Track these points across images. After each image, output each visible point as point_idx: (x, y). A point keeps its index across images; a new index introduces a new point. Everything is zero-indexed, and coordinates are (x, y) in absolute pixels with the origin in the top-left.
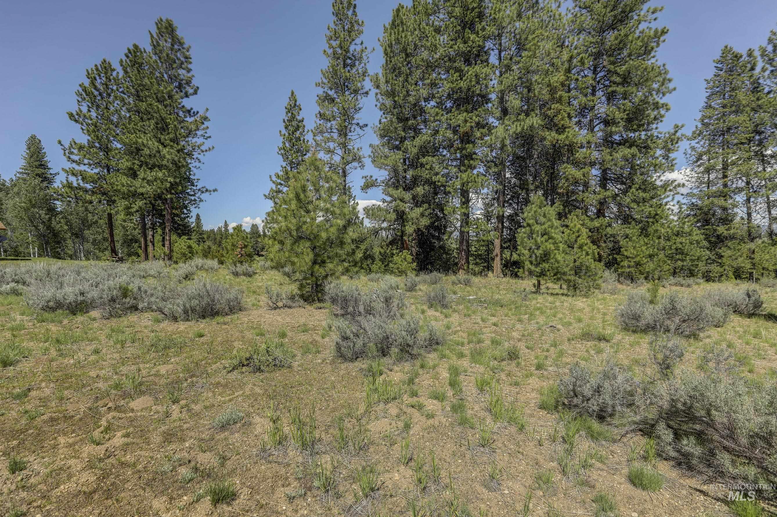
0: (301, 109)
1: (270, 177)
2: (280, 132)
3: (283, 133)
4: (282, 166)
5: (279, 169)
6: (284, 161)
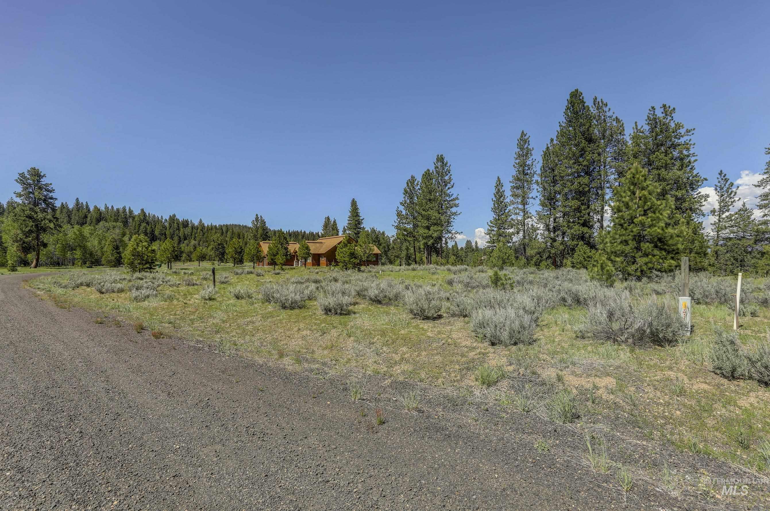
0: (503, 186)
1: (487, 223)
2: (492, 199)
3: (494, 200)
4: (493, 217)
5: (492, 219)
6: (495, 214)
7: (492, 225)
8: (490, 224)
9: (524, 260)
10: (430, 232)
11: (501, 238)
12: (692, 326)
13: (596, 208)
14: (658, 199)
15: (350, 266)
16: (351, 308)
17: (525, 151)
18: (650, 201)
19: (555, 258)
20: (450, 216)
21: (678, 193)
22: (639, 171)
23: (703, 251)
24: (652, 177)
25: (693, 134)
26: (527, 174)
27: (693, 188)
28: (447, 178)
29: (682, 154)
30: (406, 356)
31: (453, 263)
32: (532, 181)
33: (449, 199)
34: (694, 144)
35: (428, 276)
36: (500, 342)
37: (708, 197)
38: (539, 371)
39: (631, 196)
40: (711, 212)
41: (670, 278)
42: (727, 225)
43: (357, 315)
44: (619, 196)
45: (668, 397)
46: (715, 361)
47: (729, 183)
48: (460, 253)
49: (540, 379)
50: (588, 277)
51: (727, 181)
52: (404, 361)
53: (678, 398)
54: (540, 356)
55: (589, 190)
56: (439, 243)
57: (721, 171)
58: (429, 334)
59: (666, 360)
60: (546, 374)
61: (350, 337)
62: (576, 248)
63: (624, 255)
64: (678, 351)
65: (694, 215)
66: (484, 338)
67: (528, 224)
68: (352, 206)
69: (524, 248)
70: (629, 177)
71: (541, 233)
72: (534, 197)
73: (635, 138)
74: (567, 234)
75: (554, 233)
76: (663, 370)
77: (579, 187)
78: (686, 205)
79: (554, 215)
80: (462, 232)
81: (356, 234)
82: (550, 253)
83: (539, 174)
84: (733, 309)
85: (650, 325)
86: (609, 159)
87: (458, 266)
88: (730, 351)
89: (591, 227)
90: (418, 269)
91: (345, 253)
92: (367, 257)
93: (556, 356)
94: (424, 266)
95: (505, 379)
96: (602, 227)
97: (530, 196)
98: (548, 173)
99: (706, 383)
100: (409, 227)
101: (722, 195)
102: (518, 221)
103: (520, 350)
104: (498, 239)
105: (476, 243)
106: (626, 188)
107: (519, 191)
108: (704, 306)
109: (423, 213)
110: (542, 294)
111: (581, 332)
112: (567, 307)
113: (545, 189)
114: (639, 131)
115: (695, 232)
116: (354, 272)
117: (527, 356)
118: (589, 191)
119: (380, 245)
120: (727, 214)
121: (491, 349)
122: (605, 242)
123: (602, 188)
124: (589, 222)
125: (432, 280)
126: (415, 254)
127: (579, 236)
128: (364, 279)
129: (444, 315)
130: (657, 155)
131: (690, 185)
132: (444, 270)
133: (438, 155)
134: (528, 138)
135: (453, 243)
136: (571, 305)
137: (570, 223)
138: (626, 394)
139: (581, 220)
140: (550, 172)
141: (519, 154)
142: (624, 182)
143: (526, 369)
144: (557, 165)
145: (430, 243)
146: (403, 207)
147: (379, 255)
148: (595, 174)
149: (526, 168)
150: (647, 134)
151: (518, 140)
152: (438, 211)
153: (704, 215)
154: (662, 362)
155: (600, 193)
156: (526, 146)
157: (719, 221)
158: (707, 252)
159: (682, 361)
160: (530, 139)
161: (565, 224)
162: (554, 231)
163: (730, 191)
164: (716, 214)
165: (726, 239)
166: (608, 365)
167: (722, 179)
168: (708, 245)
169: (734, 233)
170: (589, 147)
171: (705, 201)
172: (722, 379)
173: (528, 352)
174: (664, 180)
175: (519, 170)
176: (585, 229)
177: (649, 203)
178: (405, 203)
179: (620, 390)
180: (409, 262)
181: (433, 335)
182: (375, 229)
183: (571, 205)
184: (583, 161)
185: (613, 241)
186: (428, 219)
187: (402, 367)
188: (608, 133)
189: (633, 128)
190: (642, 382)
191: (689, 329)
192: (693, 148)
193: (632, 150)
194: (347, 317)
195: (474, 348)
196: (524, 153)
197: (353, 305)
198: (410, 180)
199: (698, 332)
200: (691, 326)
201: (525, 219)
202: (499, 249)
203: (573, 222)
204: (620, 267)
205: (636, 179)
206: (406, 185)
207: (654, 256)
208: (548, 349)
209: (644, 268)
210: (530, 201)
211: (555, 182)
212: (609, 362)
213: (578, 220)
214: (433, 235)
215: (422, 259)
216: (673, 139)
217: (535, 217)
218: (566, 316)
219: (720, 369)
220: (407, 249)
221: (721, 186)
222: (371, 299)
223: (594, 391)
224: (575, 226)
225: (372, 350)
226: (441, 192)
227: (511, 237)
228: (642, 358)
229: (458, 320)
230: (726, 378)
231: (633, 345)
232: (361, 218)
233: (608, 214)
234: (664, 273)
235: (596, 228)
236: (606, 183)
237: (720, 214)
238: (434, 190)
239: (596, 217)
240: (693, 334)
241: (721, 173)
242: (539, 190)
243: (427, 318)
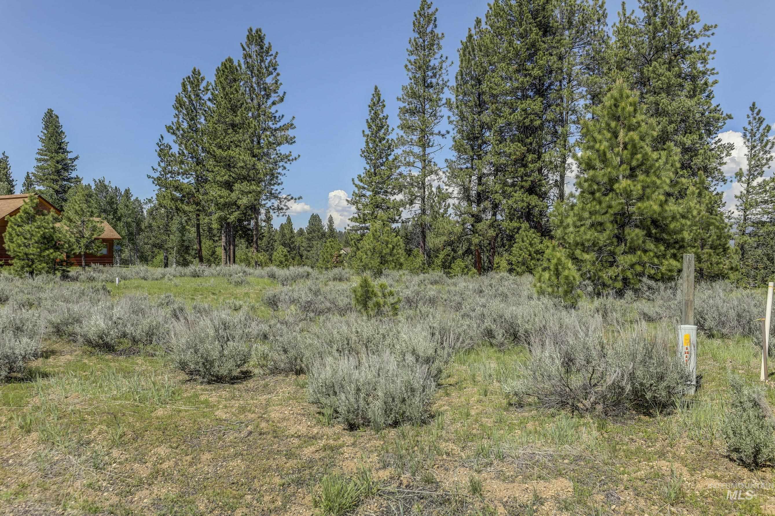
0: (384, 106)
1: (353, 180)
2: (363, 131)
3: (366, 133)
4: (365, 169)
5: (362, 172)
6: (368, 163)
7: (361, 184)
8: (357, 182)
9: (421, 258)
10: (234, 196)
11: (380, 213)
12: (699, 378)
13: (553, 159)
14: (655, 149)
15: (38, 265)
16: (36, 364)
17: (428, 39)
18: (641, 152)
19: (479, 254)
20: (276, 163)
21: (687, 138)
22: (624, 95)
23: (722, 243)
24: (645, 107)
25: (713, 34)
26: (430, 86)
27: (709, 130)
28: (269, 80)
29: (695, 68)
30: (165, 466)
31: (281, 262)
32: (440, 99)
33: (273, 127)
34: (714, 52)
35: (226, 289)
36: (367, 422)
37: (732, 149)
38: (438, 475)
39: (610, 139)
40: (737, 174)
41: (669, 292)
42: (759, 200)
43: (52, 380)
44: (591, 139)
45: (656, 507)
46: (730, 438)
47: (763, 126)
48: (298, 241)
49: (440, 492)
50: (534, 290)
51: (762, 122)
52: (159, 478)
53: (673, 509)
54: (441, 446)
55: (542, 124)
56: (252, 219)
57: (754, 104)
58: (220, 414)
59: (656, 441)
60: (451, 480)
61: (29, 431)
62: (517, 235)
63: (596, 249)
64: (675, 423)
65: (710, 179)
66: (335, 415)
67: (431, 186)
68: (47, 127)
69: (423, 234)
70: (608, 104)
71: (454, 205)
72: (443, 132)
73: (621, 32)
74: (501, 207)
75: (478, 205)
76: (650, 459)
77: (524, 119)
78: (698, 161)
79: (479, 170)
80: (300, 198)
81: (57, 192)
82: (471, 244)
83: (452, 88)
84: (760, 344)
85: (632, 376)
86: (576, 69)
87: (291, 268)
88: (752, 418)
89: (543, 196)
90: (206, 273)
91: (28, 236)
92: (87, 247)
93: (469, 444)
94: (218, 268)
95: (373, 498)
96: (561, 196)
97: (436, 130)
98: (470, 87)
99: (715, 477)
100: (186, 181)
101: (754, 147)
102: (411, 179)
103: (404, 437)
104: (373, 213)
105: (331, 220)
106: (603, 125)
107: (415, 120)
108: (719, 341)
109: (219, 152)
110: (449, 324)
111: (516, 394)
112: (495, 348)
113: (463, 118)
114: (628, 20)
115: (711, 211)
116: (51, 280)
117: (416, 448)
118: (541, 127)
119: (119, 219)
120: (759, 180)
121: (348, 438)
122: (565, 224)
123: (563, 122)
124: (541, 185)
125: (236, 298)
126: (200, 242)
127: (522, 213)
128: (75, 297)
129: (256, 371)
130: (655, 67)
131: (705, 125)
132: (262, 277)
133: (251, 30)
134: (434, 14)
135: (284, 220)
136: (502, 344)
137: (507, 186)
138: (590, 509)
139: (526, 181)
140: (472, 85)
141: (417, 44)
142: (600, 113)
143: (414, 475)
144: (486, 71)
145: (232, 218)
146: (174, 137)
147: (115, 242)
148: (552, 95)
149: (430, 73)
150: (642, 26)
151: (415, 16)
152: (251, 150)
153: (724, 181)
154: (650, 444)
155: (560, 132)
156: (429, 30)
157: (748, 191)
158: (728, 246)
159: (681, 440)
160: (437, 15)
161: (498, 187)
162: (478, 200)
163: (765, 139)
164: (743, 179)
165: (757, 223)
166: (560, 456)
167: (755, 119)
168: (729, 233)
169: (769, 213)
170: (544, 42)
171: (727, 155)
172: (739, 468)
173: (419, 439)
174: (665, 114)
175: (415, 77)
176: (534, 200)
177: (639, 156)
178: (178, 129)
179: (579, 502)
180: (185, 259)
181: (228, 415)
182: (106, 183)
183: (508, 151)
184: (533, 68)
185: (579, 224)
186: (229, 166)
187: (155, 491)
188: (577, 18)
189: (619, 13)
190: (616, 482)
191: (694, 383)
192: (713, 59)
193: (616, 55)
194: (23, 385)
195: (314, 437)
196: (426, 43)
197: (42, 356)
198: (189, 77)
199: (708, 386)
200: (697, 378)
201: (425, 176)
202: (373, 234)
203: (513, 185)
204: (589, 272)
205: (619, 109)
206: (180, 89)
207: (645, 251)
208: (456, 431)
209: (629, 274)
210: (436, 139)
211: (481, 105)
212: (562, 450)
213: (522, 181)
214: (239, 202)
215: (214, 253)
216: (682, 39)
217: (444, 172)
218: (492, 365)
219: (737, 450)
220: (182, 230)
221: (752, 130)
222: (89, 342)
223: (535, 508)
224: (515, 192)
225: (83, 458)
226: (258, 110)
227: (398, 210)
228: (618, 439)
229: (283, 380)
230: (746, 467)
231: (603, 416)
232: (70, 156)
233: (572, 172)
234: (660, 284)
235: (552, 198)
236: (570, 112)
237: (749, 180)
238: (242, 104)
239: (553, 177)
240: (700, 392)
241: (753, 108)
242: (453, 118)
243: (219, 379)
